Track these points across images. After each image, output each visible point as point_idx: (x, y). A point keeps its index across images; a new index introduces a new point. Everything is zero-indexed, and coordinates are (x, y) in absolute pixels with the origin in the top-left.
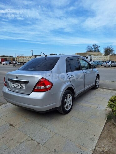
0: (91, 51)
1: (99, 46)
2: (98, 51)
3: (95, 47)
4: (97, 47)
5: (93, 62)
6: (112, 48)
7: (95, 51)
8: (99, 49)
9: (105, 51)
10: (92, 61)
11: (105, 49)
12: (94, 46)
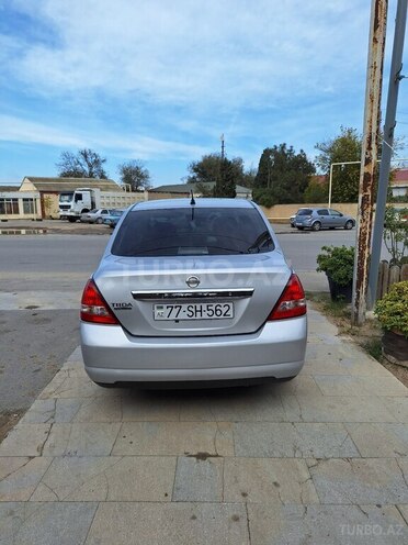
0: (77, 174)
1: (102, 158)
2: (103, 176)
3: (90, 160)
4: (97, 162)
5: (105, 212)
6: (143, 169)
7: (91, 175)
8: (104, 167)
9: (123, 176)
10: (100, 211)
11: (125, 171)
12: (85, 155)
